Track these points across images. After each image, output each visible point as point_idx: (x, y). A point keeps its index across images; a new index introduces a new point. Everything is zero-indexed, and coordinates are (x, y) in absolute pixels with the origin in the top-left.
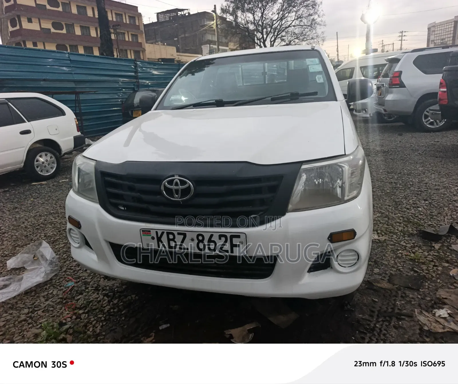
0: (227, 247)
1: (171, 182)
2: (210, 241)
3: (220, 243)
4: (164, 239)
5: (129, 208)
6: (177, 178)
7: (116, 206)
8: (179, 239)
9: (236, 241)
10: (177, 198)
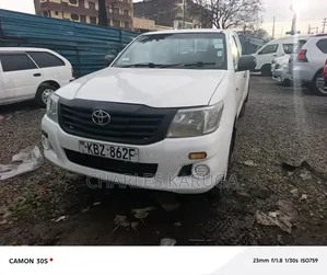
0: (127, 156)
1: (97, 113)
2: (118, 151)
3: (123, 154)
4: (92, 148)
5: (75, 128)
6: (101, 111)
7: (68, 125)
8: (100, 148)
9: (132, 153)
10: (100, 123)
